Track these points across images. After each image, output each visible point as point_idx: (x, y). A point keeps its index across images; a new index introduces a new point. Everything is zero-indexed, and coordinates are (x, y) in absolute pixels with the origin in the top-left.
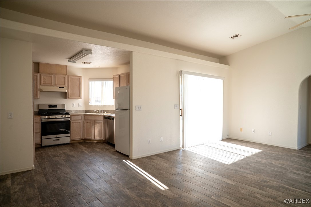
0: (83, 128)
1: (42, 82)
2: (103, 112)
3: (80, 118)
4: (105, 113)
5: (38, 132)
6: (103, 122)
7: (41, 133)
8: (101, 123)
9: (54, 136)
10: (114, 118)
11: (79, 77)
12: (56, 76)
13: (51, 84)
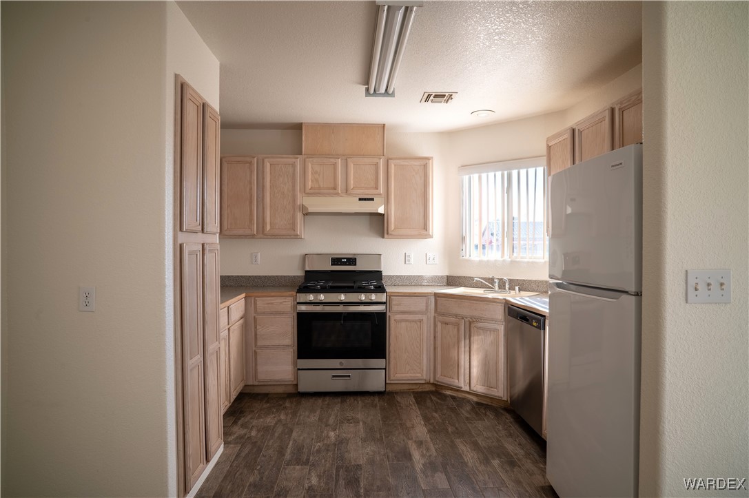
0: (432, 342)
1: (309, 184)
2: (507, 286)
3: (420, 304)
4: (514, 290)
5: (288, 346)
6: (501, 328)
7: (296, 348)
8: (495, 330)
9: (335, 363)
10: (547, 322)
11: (424, 162)
12: (349, 160)
13: (335, 188)
